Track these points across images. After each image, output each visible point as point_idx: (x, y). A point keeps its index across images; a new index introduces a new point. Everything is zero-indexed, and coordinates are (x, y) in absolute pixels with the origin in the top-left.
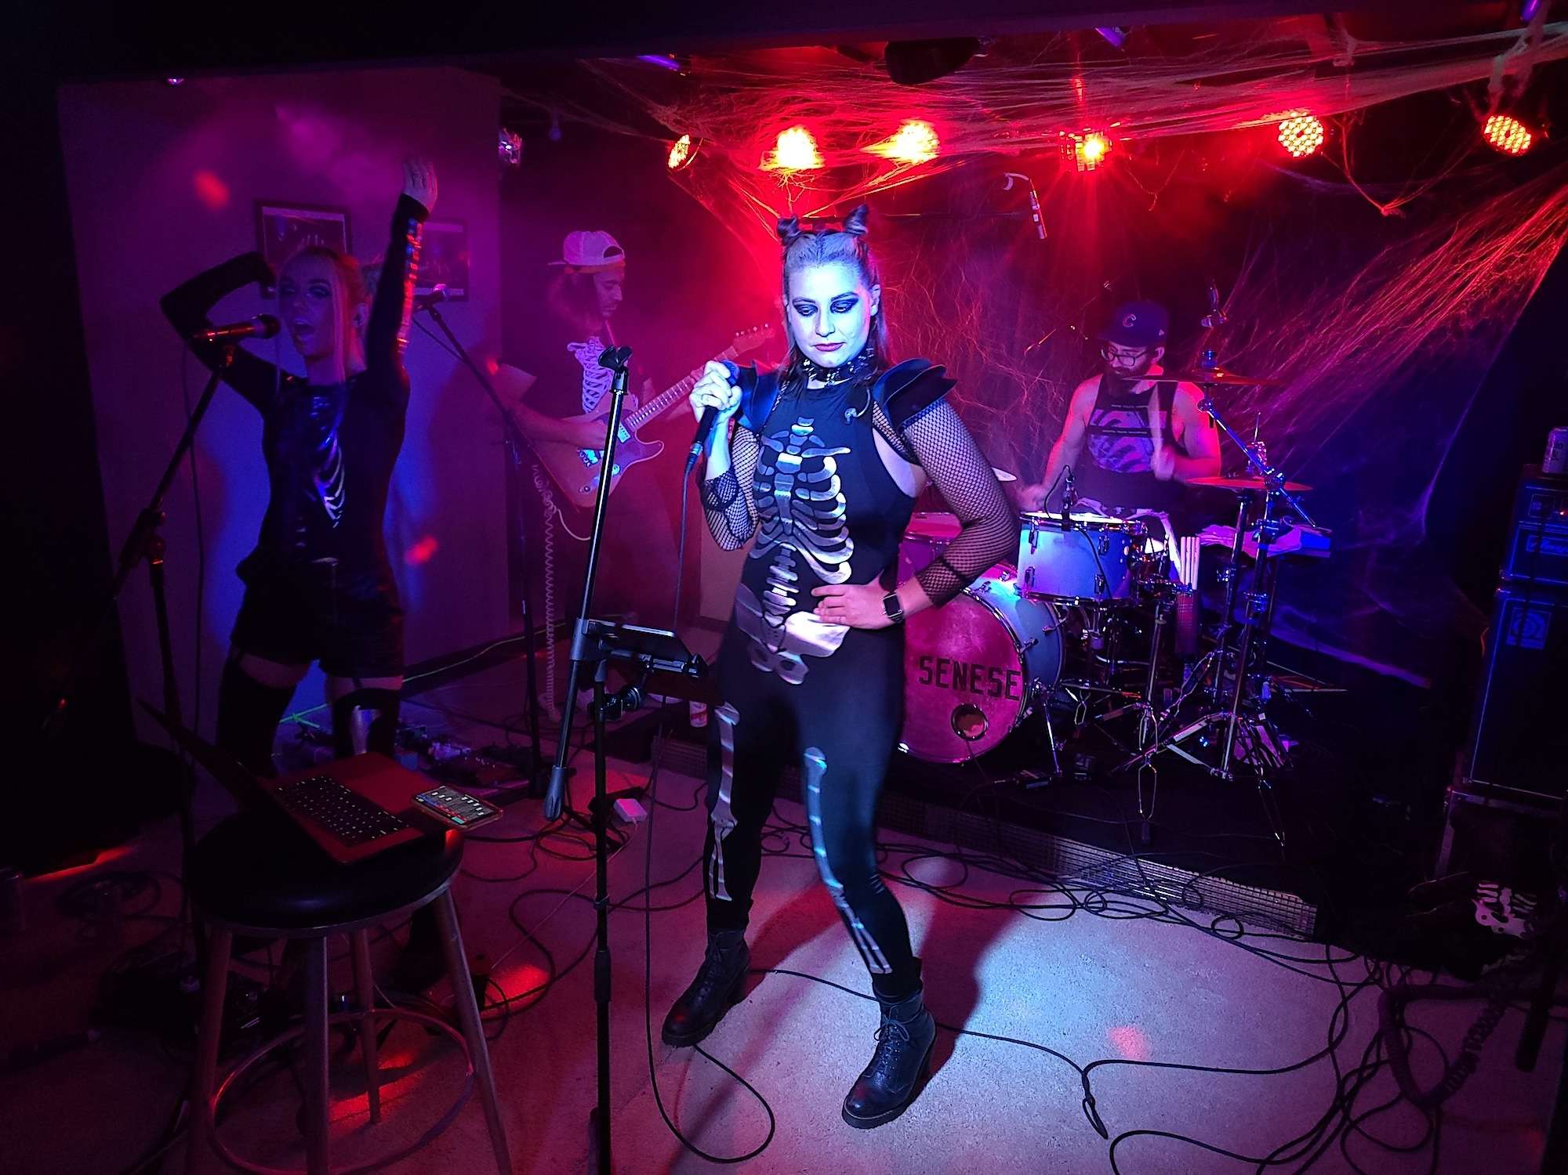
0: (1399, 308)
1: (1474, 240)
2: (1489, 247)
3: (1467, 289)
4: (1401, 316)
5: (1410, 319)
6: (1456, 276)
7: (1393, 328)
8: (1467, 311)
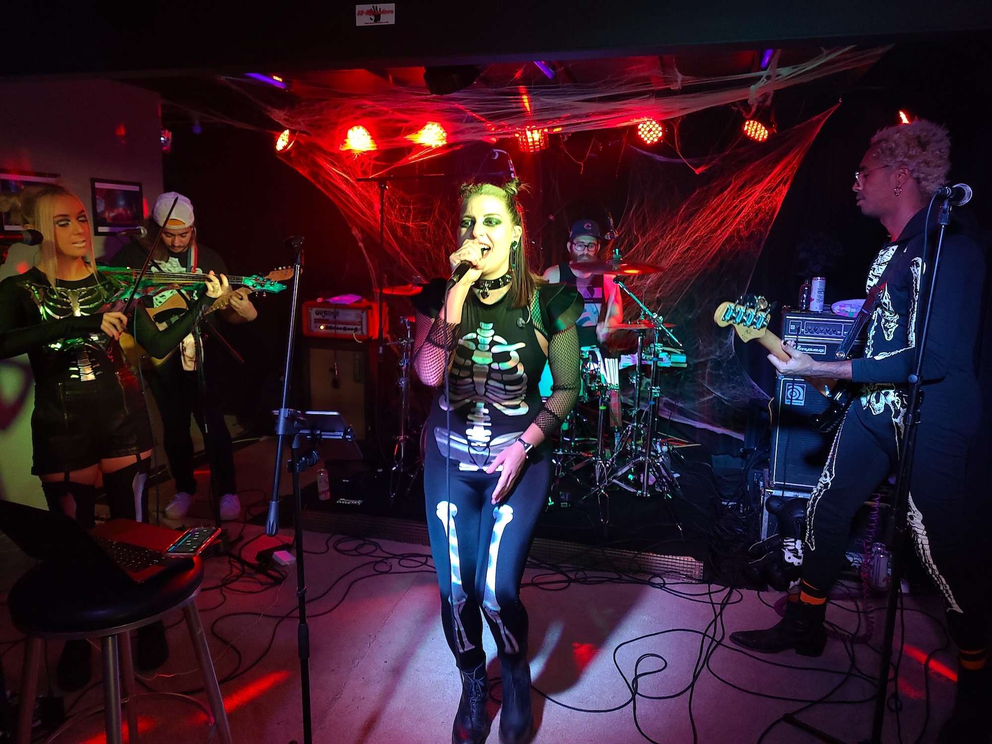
0: (708, 225)
1: (742, 187)
2: (751, 191)
3: (742, 214)
4: (709, 229)
5: (714, 231)
6: (735, 207)
7: (705, 236)
8: (744, 226)
